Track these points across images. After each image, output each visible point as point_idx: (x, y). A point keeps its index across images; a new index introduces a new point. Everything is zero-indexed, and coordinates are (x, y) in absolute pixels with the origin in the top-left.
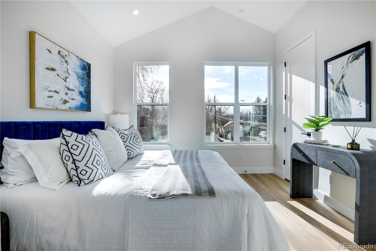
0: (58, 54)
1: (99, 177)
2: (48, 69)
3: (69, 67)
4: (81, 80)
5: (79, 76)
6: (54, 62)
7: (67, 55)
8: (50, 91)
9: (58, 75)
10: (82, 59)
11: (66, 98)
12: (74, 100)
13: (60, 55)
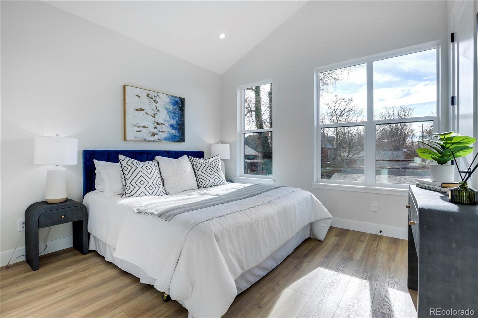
0: (146, 96)
1: (140, 194)
2: (137, 110)
3: (157, 105)
4: (172, 115)
5: (169, 111)
6: (142, 103)
7: (156, 95)
8: (138, 127)
9: (146, 113)
10: (173, 96)
11: (155, 131)
12: (164, 132)
13: (149, 97)
